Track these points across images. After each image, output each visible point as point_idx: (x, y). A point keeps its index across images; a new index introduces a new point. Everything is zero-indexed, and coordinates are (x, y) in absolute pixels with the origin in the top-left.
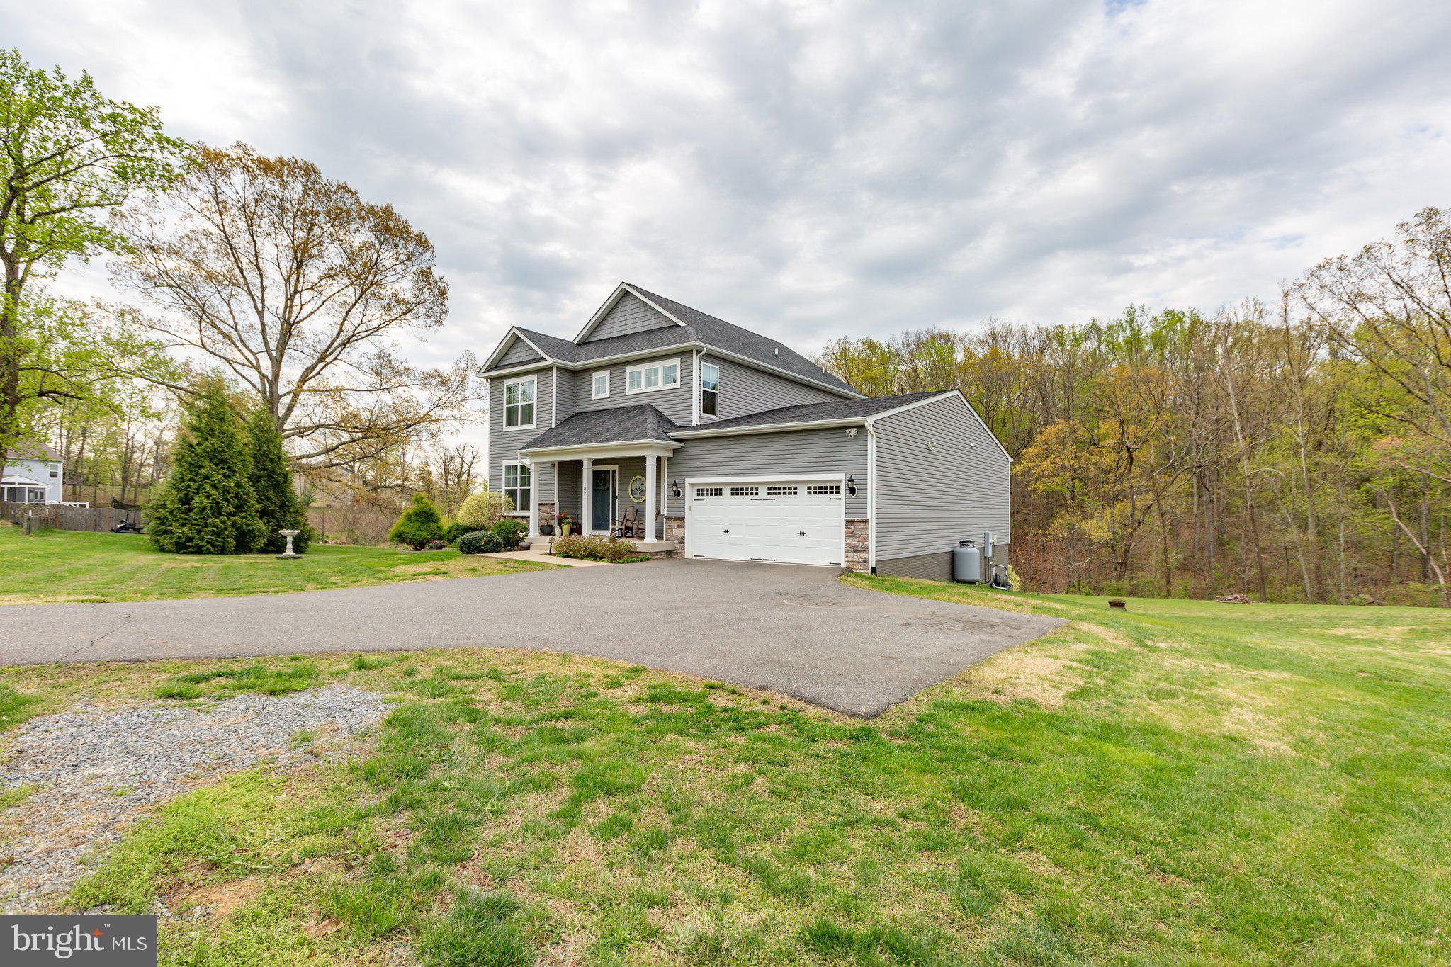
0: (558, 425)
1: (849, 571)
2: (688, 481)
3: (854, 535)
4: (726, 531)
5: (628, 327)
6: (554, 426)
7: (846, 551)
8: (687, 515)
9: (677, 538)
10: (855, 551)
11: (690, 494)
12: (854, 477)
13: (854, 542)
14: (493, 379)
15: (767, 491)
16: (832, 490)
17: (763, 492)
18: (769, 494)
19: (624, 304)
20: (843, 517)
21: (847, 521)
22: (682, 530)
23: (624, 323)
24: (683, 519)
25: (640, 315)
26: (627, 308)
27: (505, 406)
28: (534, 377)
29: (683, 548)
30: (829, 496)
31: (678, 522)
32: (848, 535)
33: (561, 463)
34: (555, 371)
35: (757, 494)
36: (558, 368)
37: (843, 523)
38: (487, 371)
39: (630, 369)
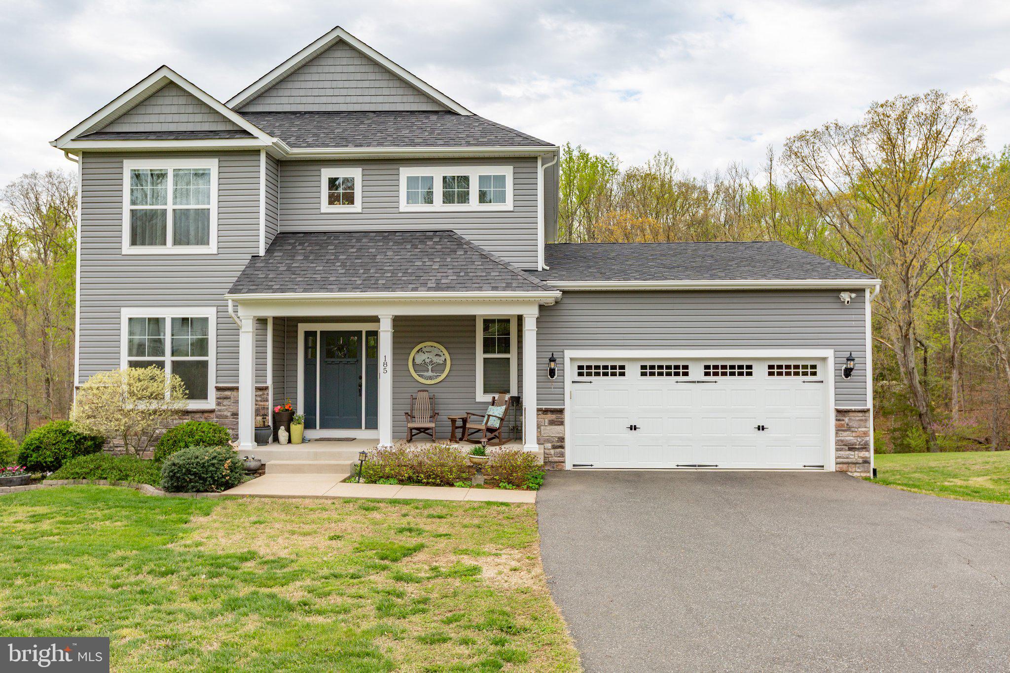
0: (268, 251)
1: (842, 472)
2: (569, 354)
3: (849, 429)
4: (633, 428)
5: (341, 100)
6: (262, 252)
7: (837, 450)
8: (568, 407)
9: (548, 441)
10: (850, 449)
11: (570, 372)
12: (854, 355)
13: (848, 437)
14: (86, 154)
15: (703, 371)
16: (809, 370)
17: (696, 372)
18: (707, 374)
19: (330, 61)
20: (832, 407)
21: (839, 411)
22: (558, 428)
23: (330, 92)
24: (561, 411)
25: (366, 84)
26: (339, 69)
27: (127, 207)
28: (212, 165)
29: (562, 455)
30: (801, 378)
31: (553, 417)
32: (839, 430)
33: (277, 320)
34: (263, 157)
35: (686, 374)
36: (269, 156)
37: (832, 415)
38: (79, 138)
39: (406, 173)
